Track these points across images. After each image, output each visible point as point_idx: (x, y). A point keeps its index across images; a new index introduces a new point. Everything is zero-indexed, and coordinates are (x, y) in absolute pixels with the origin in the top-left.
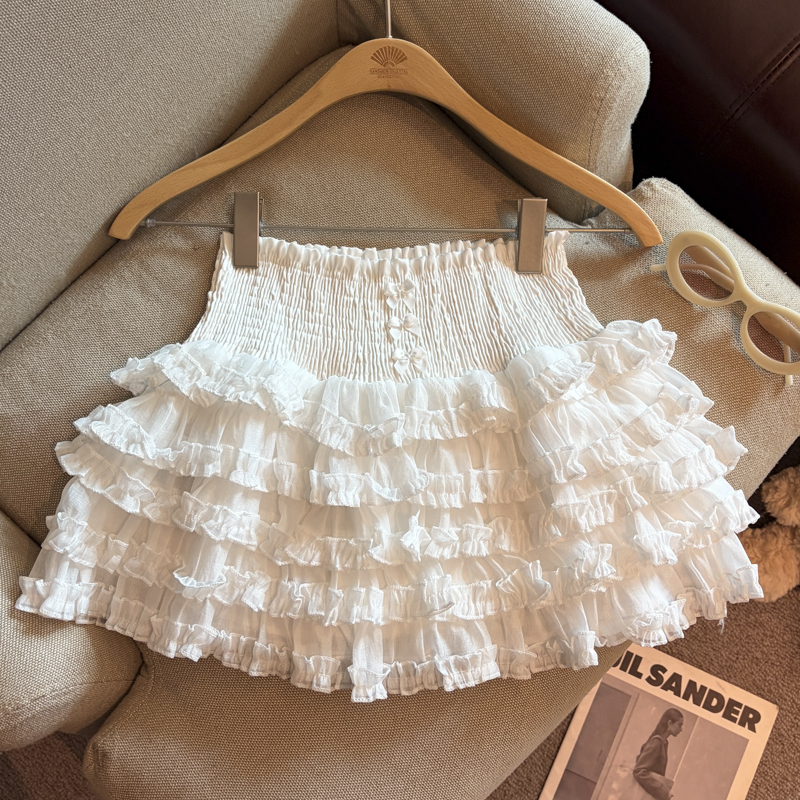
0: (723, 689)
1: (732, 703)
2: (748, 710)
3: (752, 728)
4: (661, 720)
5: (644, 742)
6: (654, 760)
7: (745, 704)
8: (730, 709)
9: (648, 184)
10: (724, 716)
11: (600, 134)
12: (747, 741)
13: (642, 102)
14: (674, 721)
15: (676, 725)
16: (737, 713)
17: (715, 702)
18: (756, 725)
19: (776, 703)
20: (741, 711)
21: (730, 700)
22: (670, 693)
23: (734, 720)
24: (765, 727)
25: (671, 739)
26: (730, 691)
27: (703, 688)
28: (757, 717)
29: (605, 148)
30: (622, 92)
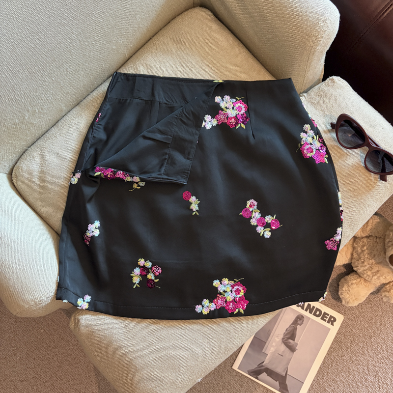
0: (322, 308)
1: (325, 313)
2: (331, 317)
3: (332, 324)
4: (295, 319)
5: (288, 327)
6: (291, 335)
7: (330, 314)
8: (324, 316)
10: (321, 319)
12: (330, 329)
14: (300, 320)
15: (301, 321)
16: (327, 318)
17: (318, 313)
18: (334, 323)
19: (343, 314)
20: (328, 317)
21: (324, 313)
22: (300, 308)
23: (325, 320)
24: (338, 324)
25: (298, 327)
26: (324, 309)
27: (314, 307)
28: (335, 320)
29: (315, 61)
30: (326, 34)
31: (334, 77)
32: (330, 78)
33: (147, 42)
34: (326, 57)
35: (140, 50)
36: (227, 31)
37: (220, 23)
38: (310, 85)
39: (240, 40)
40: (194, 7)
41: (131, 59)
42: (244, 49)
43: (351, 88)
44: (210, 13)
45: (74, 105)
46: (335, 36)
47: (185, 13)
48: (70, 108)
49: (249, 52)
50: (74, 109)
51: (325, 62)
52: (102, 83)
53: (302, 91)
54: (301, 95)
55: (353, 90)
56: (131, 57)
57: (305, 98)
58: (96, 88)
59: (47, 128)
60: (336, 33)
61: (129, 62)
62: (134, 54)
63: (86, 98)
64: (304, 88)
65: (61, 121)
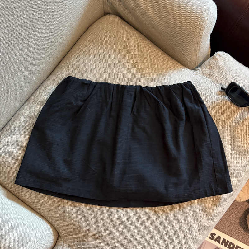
7: (242, 247)
9: (218, 54)
11: (201, 37)
13: (214, 25)
22: (217, 242)
29: (203, 43)
30: (208, 22)
31: (219, 52)
32: (217, 53)
33: (73, 46)
34: (210, 38)
35: (69, 53)
36: (133, 29)
37: (126, 23)
38: (202, 60)
39: (143, 35)
40: (105, 15)
41: (63, 61)
42: (148, 41)
43: (233, 59)
44: (118, 18)
45: (24, 102)
46: (215, 22)
47: (99, 20)
48: (21, 105)
49: (152, 43)
50: (25, 104)
51: (210, 42)
52: (43, 82)
53: (196, 66)
54: (196, 69)
55: (235, 60)
56: (63, 59)
57: (200, 71)
58: (39, 86)
59: (6, 122)
60: (216, 19)
61: (61, 63)
62: (64, 57)
63: (33, 95)
64: (197, 64)
65: (16, 115)
